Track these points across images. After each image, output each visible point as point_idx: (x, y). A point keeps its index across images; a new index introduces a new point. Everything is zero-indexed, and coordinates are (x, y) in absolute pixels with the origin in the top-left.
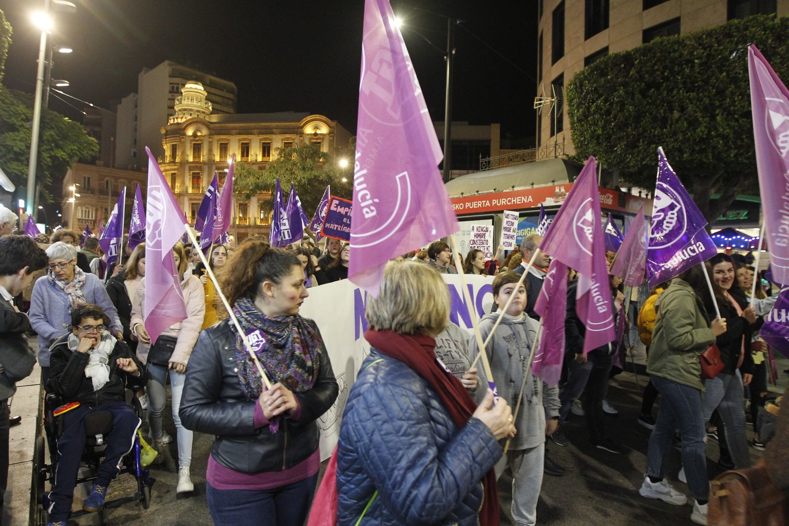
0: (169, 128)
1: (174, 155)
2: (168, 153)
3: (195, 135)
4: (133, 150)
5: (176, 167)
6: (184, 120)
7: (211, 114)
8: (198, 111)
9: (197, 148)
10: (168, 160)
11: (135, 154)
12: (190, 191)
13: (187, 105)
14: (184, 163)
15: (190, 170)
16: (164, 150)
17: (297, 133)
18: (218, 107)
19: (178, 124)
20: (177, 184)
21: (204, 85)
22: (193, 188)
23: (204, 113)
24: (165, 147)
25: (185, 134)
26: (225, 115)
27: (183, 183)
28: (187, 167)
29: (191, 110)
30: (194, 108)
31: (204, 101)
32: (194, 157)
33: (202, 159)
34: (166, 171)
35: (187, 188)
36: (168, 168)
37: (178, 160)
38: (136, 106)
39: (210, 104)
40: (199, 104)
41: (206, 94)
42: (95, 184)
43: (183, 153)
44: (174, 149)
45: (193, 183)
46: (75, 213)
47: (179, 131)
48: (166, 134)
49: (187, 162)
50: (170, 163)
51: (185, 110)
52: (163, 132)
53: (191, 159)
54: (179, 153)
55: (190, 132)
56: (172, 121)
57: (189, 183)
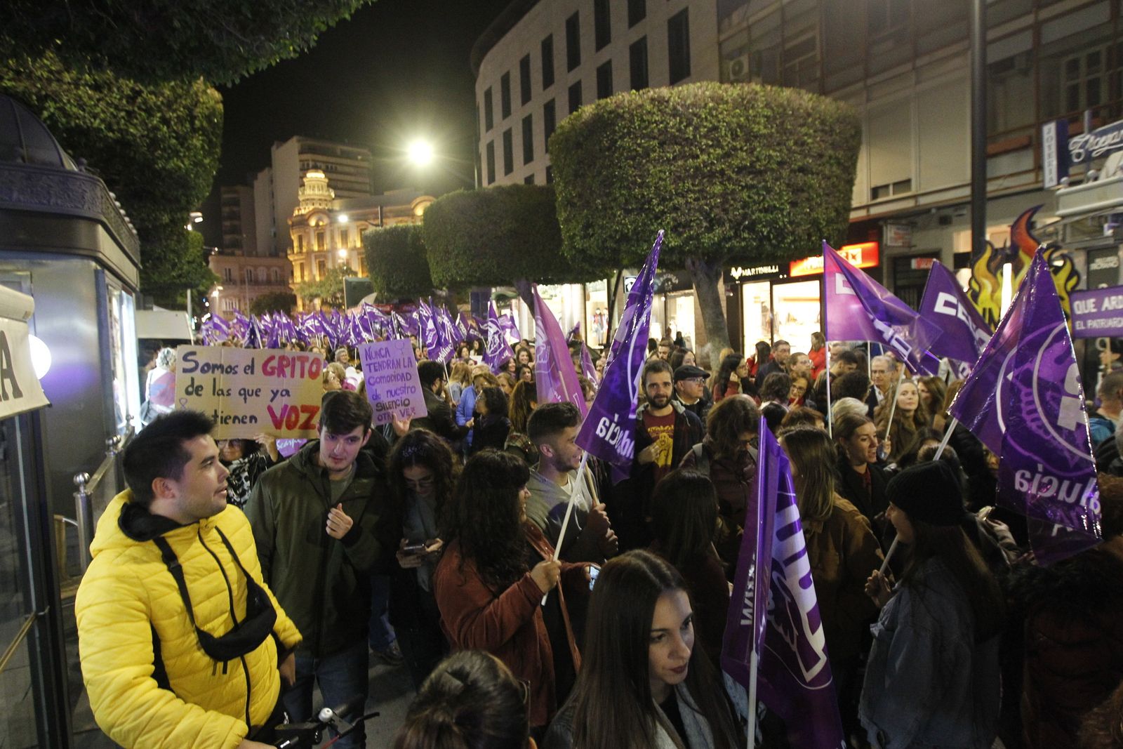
0: (294, 219)
1: (301, 246)
2: (296, 244)
3: (317, 225)
4: (273, 230)
5: (303, 257)
6: (307, 210)
7: (334, 199)
8: (320, 200)
9: (320, 237)
10: (296, 250)
11: (275, 234)
12: (318, 279)
13: (309, 195)
14: (310, 252)
15: (316, 258)
16: (292, 241)
17: (408, 216)
18: (340, 193)
19: (302, 215)
20: (306, 273)
21: (324, 172)
22: (320, 275)
23: (326, 200)
24: (293, 237)
25: (308, 225)
26: (346, 200)
27: (311, 271)
28: (313, 258)
29: (314, 199)
30: (316, 197)
31: (325, 188)
32: (319, 246)
33: (325, 248)
34: (295, 260)
35: (314, 277)
36: (296, 258)
37: (304, 250)
38: (272, 181)
39: (331, 190)
40: (321, 192)
41: (327, 180)
42: (235, 274)
43: (309, 243)
44: (300, 239)
45: (320, 271)
46: (220, 306)
47: (303, 222)
48: (293, 225)
49: (313, 252)
50: (297, 253)
51: (308, 200)
52: (290, 223)
53: (316, 248)
54: (304, 244)
55: (313, 222)
56: (296, 213)
57: (316, 272)
